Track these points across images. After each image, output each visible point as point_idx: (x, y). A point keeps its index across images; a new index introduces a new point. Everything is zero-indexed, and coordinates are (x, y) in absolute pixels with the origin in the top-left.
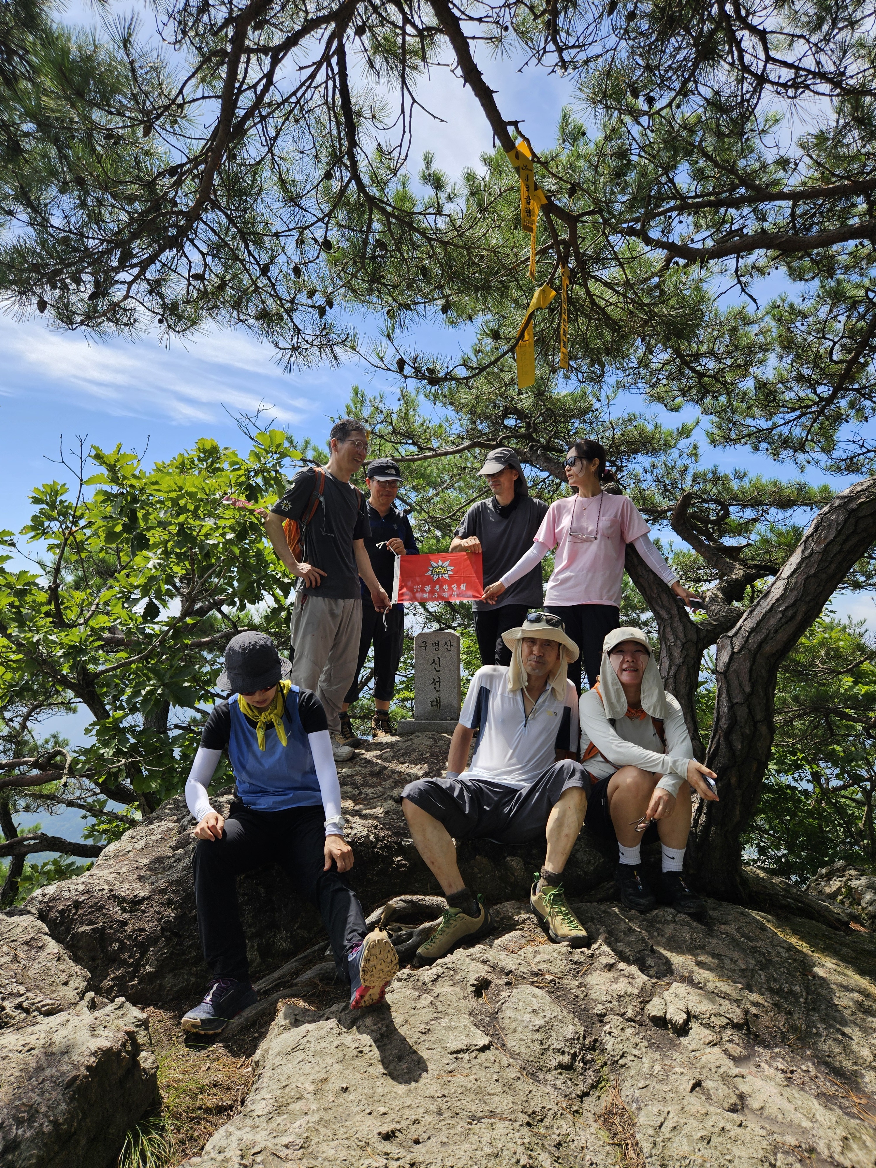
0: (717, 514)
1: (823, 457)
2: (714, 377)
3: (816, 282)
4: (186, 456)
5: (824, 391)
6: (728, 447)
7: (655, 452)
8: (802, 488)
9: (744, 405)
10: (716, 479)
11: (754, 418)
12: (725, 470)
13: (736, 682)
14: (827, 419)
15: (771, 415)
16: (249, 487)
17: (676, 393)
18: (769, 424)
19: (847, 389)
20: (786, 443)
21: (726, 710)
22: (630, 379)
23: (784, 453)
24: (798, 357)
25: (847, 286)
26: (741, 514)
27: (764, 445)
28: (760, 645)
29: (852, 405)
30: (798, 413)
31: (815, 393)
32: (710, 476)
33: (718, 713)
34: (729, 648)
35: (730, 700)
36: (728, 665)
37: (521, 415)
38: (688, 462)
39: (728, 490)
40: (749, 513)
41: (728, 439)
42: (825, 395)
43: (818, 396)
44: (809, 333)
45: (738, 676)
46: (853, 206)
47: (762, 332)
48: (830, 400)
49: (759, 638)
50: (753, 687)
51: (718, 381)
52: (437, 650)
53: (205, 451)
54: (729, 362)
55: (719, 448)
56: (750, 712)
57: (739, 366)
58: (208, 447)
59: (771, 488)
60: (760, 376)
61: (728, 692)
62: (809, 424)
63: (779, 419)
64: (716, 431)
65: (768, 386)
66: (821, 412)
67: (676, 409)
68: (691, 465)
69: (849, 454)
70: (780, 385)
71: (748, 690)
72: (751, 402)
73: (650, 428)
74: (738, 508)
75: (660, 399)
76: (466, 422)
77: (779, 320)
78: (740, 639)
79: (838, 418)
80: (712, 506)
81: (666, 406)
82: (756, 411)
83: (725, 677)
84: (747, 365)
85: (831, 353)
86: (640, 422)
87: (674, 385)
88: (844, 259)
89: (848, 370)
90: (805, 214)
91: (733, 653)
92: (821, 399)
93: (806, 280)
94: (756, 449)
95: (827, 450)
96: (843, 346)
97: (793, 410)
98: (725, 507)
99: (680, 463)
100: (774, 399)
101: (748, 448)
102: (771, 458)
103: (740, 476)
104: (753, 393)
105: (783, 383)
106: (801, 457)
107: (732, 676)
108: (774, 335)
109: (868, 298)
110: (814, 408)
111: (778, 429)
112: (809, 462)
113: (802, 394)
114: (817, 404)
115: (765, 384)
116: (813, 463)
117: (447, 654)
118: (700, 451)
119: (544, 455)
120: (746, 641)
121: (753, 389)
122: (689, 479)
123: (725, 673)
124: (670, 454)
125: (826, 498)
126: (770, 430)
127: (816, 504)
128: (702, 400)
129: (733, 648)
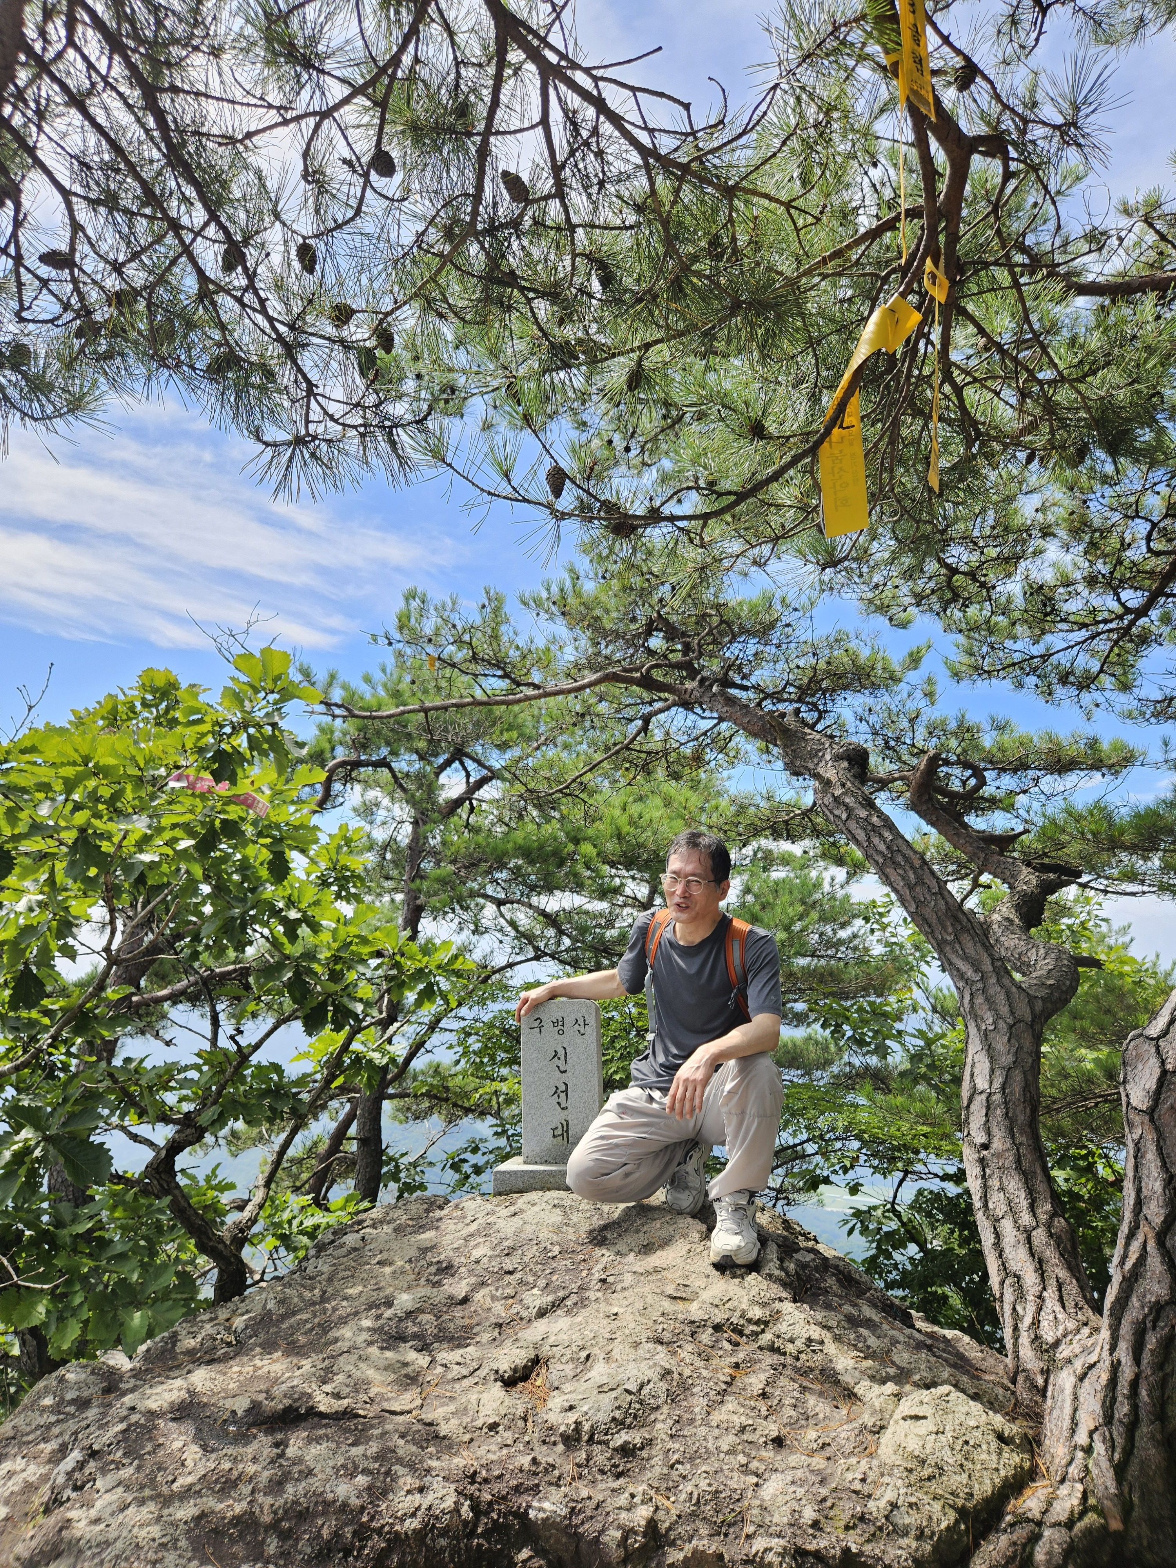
0: (964, 783)
1: (1119, 698)
2: (972, 575)
5: (1132, 598)
6: (979, 682)
7: (874, 689)
8: (1093, 744)
9: (1003, 621)
10: (965, 730)
11: (1015, 638)
12: (977, 717)
14: (1132, 641)
15: (1044, 633)
16: (220, 755)
17: (908, 600)
18: (1041, 649)
19: (1168, 596)
20: (1066, 677)
23: (1060, 691)
27: (1032, 680)
29: (1166, 619)
31: (1119, 600)
32: (952, 725)
35: (1164, 1165)
36: (1157, 1096)
37: (672, 632)
38: (922, 704)
39: (977, 748)
41: (978, 669)
43: (1123, 605)
44: (1114, 510)
47: (1043, 508)
48: (1142, 612)
51: (975, 579)
52: (561, 1033)
53: (154, 690)
57: (1007, 560)
58: (160, 682)
59: (1042, 745)
60: (1033, 575)
62: (1104, 648)
65: (1046, 590)
66: (1125, 631)
67: (904, 625)
68: (923, 710)
73: (864, 654)
74: (994, 774)
75: (883, 609)
76: (585, 644)
79: (1144, 639)
81: (891, 619)
82: (1021, 630)
84: (1018, 557)
86: (853, 643)
87: (906, 587)
91: (1164, 1074)
92: (1128, 611)
94: (1020, 685)
95: (1125, 688)
96: (1163, 533)
98: (978, 773)
99: (911, 706)
100: (1053, 609)
101: (1007, 684)
102: (1041, 700)
103: (1001, 728)
105: (1066, 586)
106: (1087, 698)
108: (1062, 512)
110: (1113, 626)
111: (1055, 657)
112: (1097, 705)
113: (1096, 602)
114: (1120, 617)
115: (1041, 587)
116: (1104, 705)
117: (579, 1039)
118: (939, 689)
119: (723, 693)
121: (1021, 596)
122: (921, 732)
123: (1151, 1112)
124: (897, 693)
125: (1125, 759)
126: (1045, 657)
127: (1110, 767)
128: (945, 611)
129: (1163, 1063)
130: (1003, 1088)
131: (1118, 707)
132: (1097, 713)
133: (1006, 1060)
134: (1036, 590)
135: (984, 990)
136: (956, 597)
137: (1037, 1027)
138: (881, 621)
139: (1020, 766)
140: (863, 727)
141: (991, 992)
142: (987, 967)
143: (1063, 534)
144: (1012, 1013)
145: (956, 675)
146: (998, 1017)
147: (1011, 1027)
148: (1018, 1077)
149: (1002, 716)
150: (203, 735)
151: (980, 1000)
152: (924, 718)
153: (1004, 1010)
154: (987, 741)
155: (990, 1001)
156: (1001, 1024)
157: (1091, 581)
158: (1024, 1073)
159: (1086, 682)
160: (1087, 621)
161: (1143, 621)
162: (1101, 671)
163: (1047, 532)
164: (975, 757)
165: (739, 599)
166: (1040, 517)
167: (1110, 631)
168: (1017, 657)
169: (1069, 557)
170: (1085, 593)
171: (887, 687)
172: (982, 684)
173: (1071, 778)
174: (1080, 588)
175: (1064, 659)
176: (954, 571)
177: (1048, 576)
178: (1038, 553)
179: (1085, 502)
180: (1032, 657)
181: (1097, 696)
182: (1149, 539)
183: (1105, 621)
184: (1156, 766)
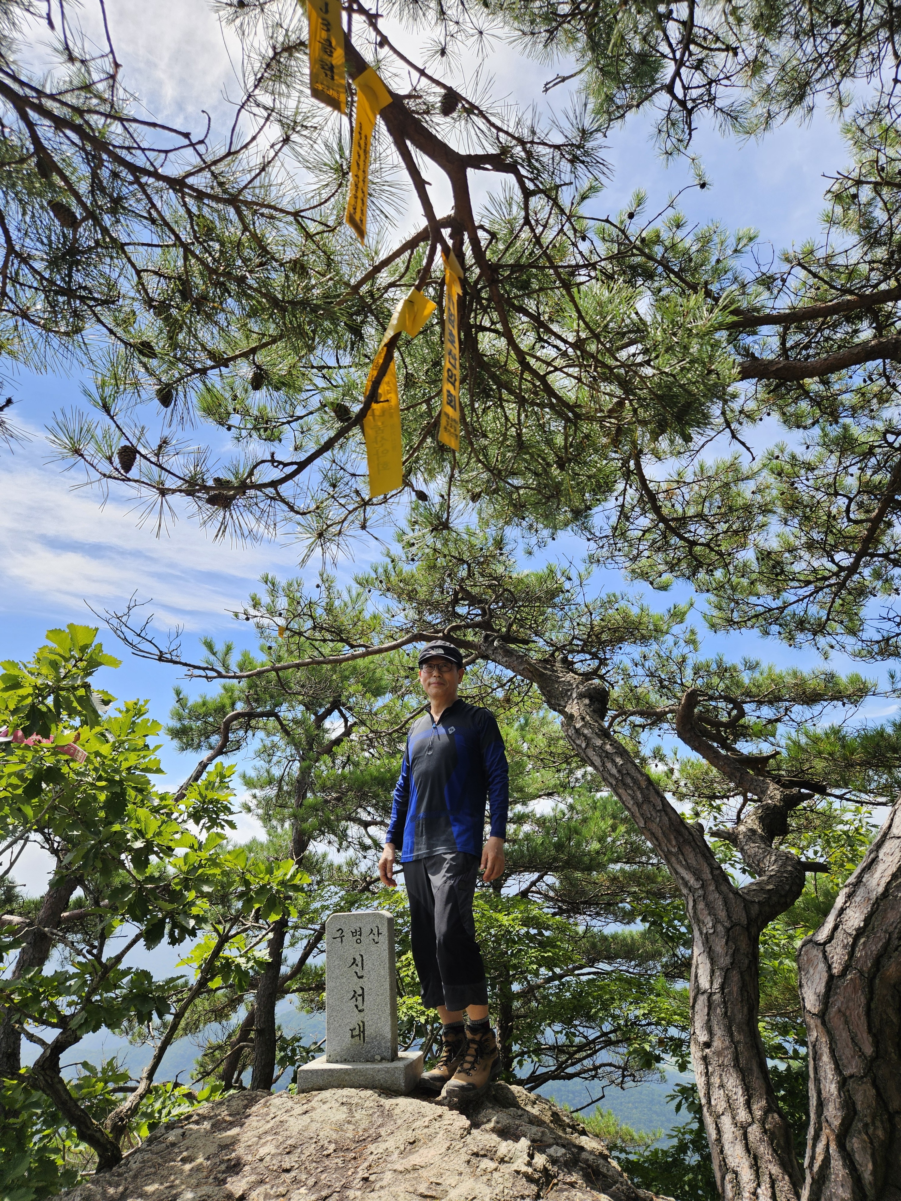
1: (849, 640)
2: (707, 545)
5: (844, 558)
6: (732, 631)
7: (644, 639)
8: (831, 678)
9: (745, 581)
10: (723, 671)
11: (758, 596)
14: (850, 593)
15: (779, 591)
17: (662, 567)
18: (779, 603)
20: (801, 624)
21: (833, 1088)
22: (605, 552)
23: (800, 637)
24: (806, 518)
25: (856, 431)
28: (878, 961)
29: (877, 575)
30: (811, 587)
31: (833, 561)
32: (714, 667)
34: (822, 966)
35: (838, 1069)
36: (826, 999)
37: (474, 600)
38: (686, 650)
41: (730, 622)
42: (845, 563)
43: (837, 565)
44: (817, 490)
47: (759, 490)
48: (853, 569)
51: (712, 550)
52: (359, 942)
54: (722, 527)
57: (736, 532)
60: (761, 544)
62: (828, 599)
63: (789, 596)
64: (716, 613)
65: (773, 556)
66: (842, 585)
67: (664, 588)
68: (689, 655)
69: (884, 634)
70: (787, 555)
72: (754, 576)
73: (634, 611)
75: (644, 576)
76: (411, 613)
77: (779, 474)
78: (839, 950)
79: (862, 592)
81: (651, 583)
82: (761, 588)
83: (824, 1023)
84: (745, 531)
86: (622, 604)
87: (659, 557)
88: (848, 399)
89: (872, 531)
90: (797, 344)
91: (831, 977)
92: (841, 569)
94: (766, 633)
95: (852, 632)
96: (860, 505)
97: (808, 583)
98: (738, 705)
100: (783, 571)
102: (785, 644)
103: (752, 667)
104: (755, 566)
105: (790, 551)
106: (822, 641)
108: (775, 493)
109: (887, 442)
110: (833, 581)
112: (832, 647)
113: (816, 564)
114: (837, 574)
115: (769, 553)
117: (374, 948)
119: (503, 647)
120: (851, 954)
123: (822, 1015)
124: (663, 643)
125: (860, 690)
126: (782, 609)
127: (849, 697)
128: (694, 575)
129: (830, 967)
130: (722, 987)
131: (849, 648)
132: (832, 653)
133: (724, 961)
134: (764, 556)
135: (705, 897)
136: (700, 565)
137: (753, 931)
138: (643, 586)
139: (774, 699)
140: (640, 671)
141: (711, 898)
142: (707, 875)
143: (780, 510)
144: (729, 917)
145: (713, 626)
146: (717, 921)
147: (728, 930)
148: (735, 977)
149: (753, 658)
150: (24, 698)
151: (701, 906)
152: (690, 662)
153: (722, 914)
154: (746, 678)
155: (709, 906)
156: (720, 928)
157: (810, 546)
158: (741, 973)
159: (820, 629)
160: (811, 578)
161: (856, 577)
162: (828, 619)
163: (765, 510)
164: (737, 693)
165: (526, 572)
166: (758, 498)
167: (830, 586)
168: (761, 609)
169: (788, 528)
170: (807, 556)
171: (656, 639)
172: (734, 633)
173: (817, 708)
174: (802, 553)
175: (799, 609)
176: (693, 544)
177: (774, 544)
178: (762, 526)
179: (793, 484)
180: (770, 610)
181: (829, 639)
182: (848, 511)
183: (825, 579)
184: (885, 695)
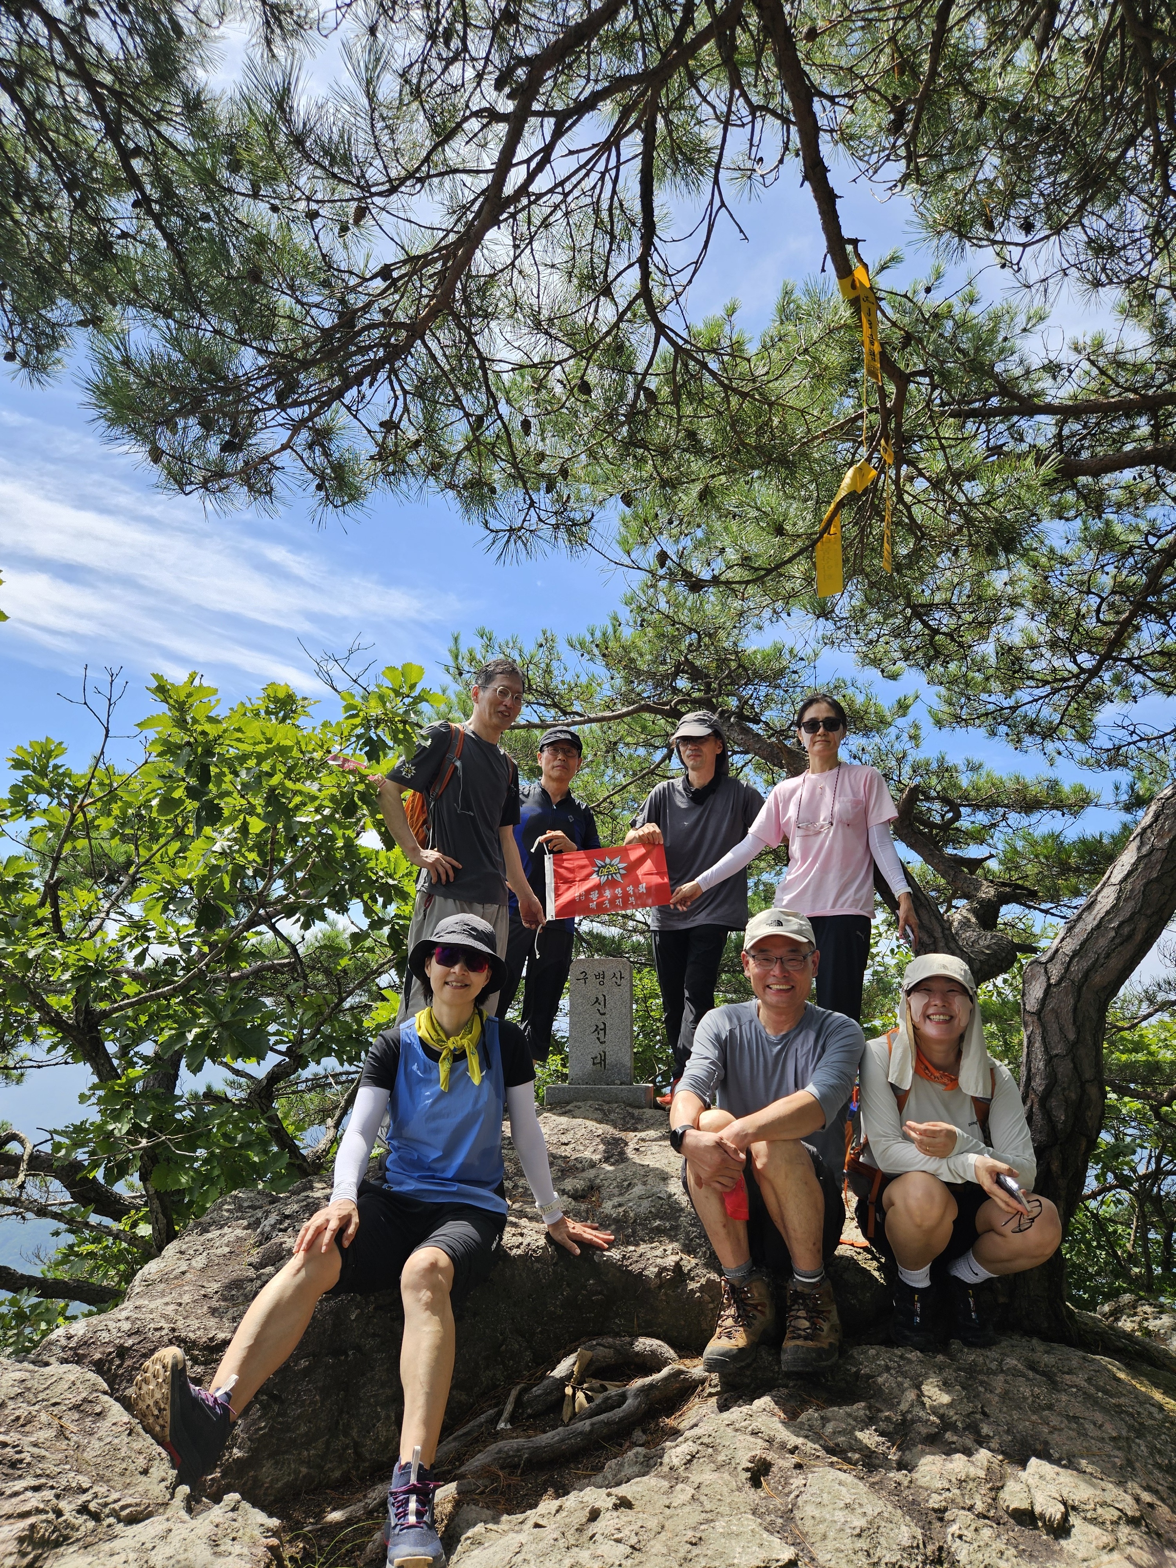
0: (943, 816)
1: (1079, 748)
2: (949, 635)
3: (1078, 523)
4: (249, 705)
5: (1086, 660)
6: (958, 729)
7: (867, 731)
8: (1054, 785)
9: (979, 677)
10: (944, 770)
11: (990, 693)
12: (955, 759)
13: (1055, 1026)
14: (1087, 698)
15: (1014, 688)
16: (369, 742)
17: (897, 655)
18: (1011, 702)
19: (1116, 659)
20: (1032, 727)
21: (1041, 1065)
22: (840, 634)
23: (1028, 740)
24: (1054, 615)
25: (1118, 529)
26: (972, 819)
27: (1003, 729)
28: (1087, 974)
29: (1117, 680)
30: (1048, 688)
31: (1075, 662)
32: (934, 766)
33: (1029, 1070)
34: (1043, 978)
35: (1047, 1050)
36: (1043, 1002)
37: (696, 674)
38: (908, 746)
39: (956, 786)
40: (982, 818)
41: (958, 719)
42: (1087, 665)
43: (1078, 666)
44: (1070, 586)
45: (1057, 1017)
46: (1133, 427)
47: (1011, 582)
48: (1094, 672)
49: (1085, 964)
50: (1078, 1033)
51: (953, 640)
52: (601, 984)
53: (276, 700)
54: (968, 617)
55: (946, 730)
56: (1075, 1068)
57: (981, 624)
58: (281, 695)
59: (1011, 785)
60: (1004, 638)
61: (1044, 1039)
62: (1063, 702)
63: (1023, 695)
64: (946, 708)
65: (1014, 651)
66: (1080, 688)
67: (894, 677)
68: (909, 752)
69: (1117, 742)
70: (1028, 651)
71: (1072, 1036)
72: (991, 671)
74: (968, 810)
75: (876, 662)
76: (619, 682)
77: (1034, 567)
78: (1058, 966)
79: (1099, 697)
80: (937, 806)
81: (883, 671)
82: (994, 685)
83: (1039, 1019)
84: (990, 623)
85: (1098, 611)
86: (850, 692)
87: (895, 644)
88: (1116, 494)
89: (1119, 634)
90: (1073, 435)
91: (1049, 986)
92: (1082, 670)
93: (1067, 519)
94: (993, 733)
95: (1083, 738)
96: (1112, 606)
97: (1046, 683)
98: (955, 808)
99: (898, 747)
100: (1021, 668)
101: (983, 731)
102: (1011, 747)
103: (974, 768)
104: (993, 661)
105: (1032, 648)
106: (1051, 746)
107: (1049, 1018)
108: (1027, 586)
109: (1147, 543)
110: (1071, 684)
111: (1023, 709)
112: (1059, 753)
113: (1057, 663)
114: (1077, 676)
115: (1010, 648)
116: (1065, 753)
117: (616, 990)
118: (923, 733)
119: (738, 724)
120: (1067, 969)
121: (994, 655)
122: (907, 770)
124: (886, 735)
125: (1083, 800)
126: (1014, 709)
127: (1070, 807)
128: (928, 666)
129: (1049, 979)
131: (1077, 755)
132: (1059, 760)
134: (1006, 651)
136: (938, 654)
138: (874, 673)
139: (991, 804)
143: (1029, 604)
145: (939, 723)
149: (976, 759)
152: (909, 759)
154: (964, 780)
157: (1054, 644)
159: (1049, 733)
160: (1049, 678)
162: (1061, 723)
163: (1014, 603)
164: (953, 795)
166: (1009, 589)
167: (1068, 688)
168: (991, 707)
169: (1034, 624)
170: (1048, 655)
171: (878, 730)
172: (960, 731)
173: (1036, 817)
174: (1044, 650)
175: (1030, 711)
176: (936, 632)
177: (1017, 640)
178: (1008, 619)
179: (1046, 578)
181: (1058, 745)
183: (1065, 680)
